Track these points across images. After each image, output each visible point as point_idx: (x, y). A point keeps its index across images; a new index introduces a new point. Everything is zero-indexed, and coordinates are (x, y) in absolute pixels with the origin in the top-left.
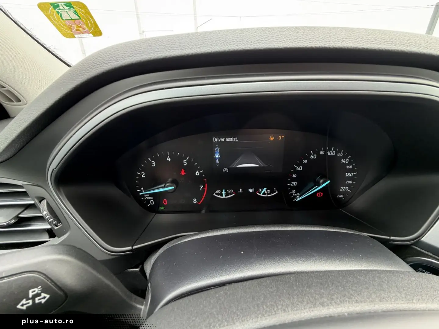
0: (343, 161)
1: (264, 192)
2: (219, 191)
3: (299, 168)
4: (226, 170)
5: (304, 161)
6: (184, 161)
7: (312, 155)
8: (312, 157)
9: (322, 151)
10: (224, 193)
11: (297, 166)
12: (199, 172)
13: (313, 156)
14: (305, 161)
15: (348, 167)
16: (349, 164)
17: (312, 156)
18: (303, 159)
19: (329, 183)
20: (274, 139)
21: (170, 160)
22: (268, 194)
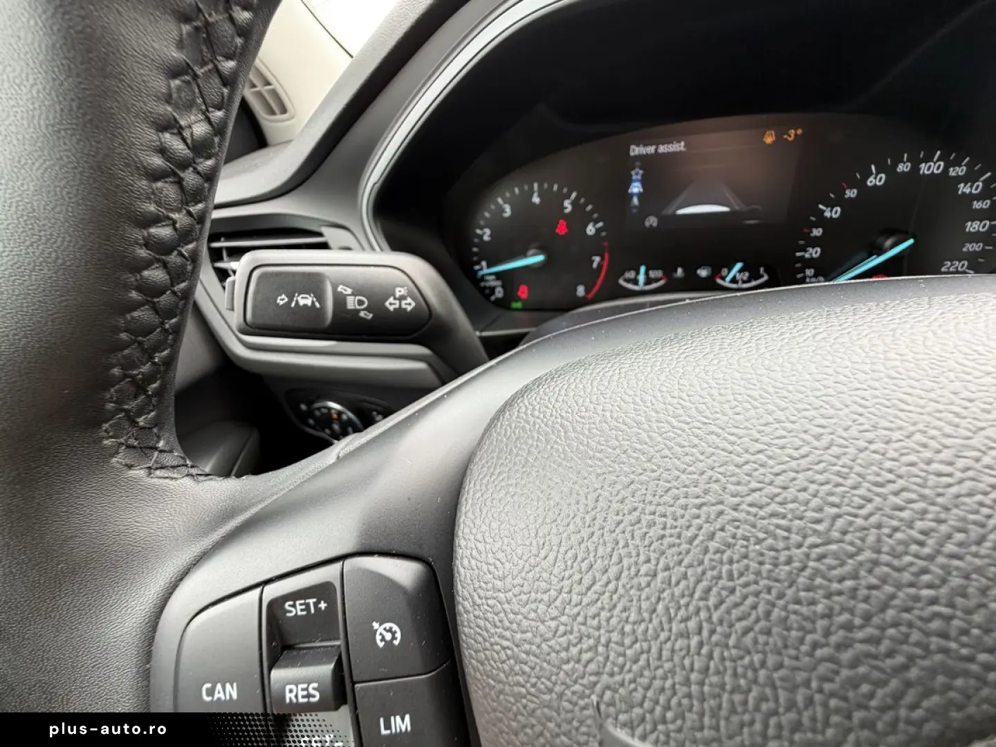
0: (964, 189)
1: (735, 277)
2: (631, 275)
3: (831, 211)
4: (652, 221)
5: (847, 192)
6: (566, 202)
7: (872, 174)
8: (871, 182)
9: (904, 163)
10: (642, 278)
11: (827, 207)
12: (594, 226)
13: (875, 178)
14: (851, 193)
15: (977, 205)
16: (981, 196)
17: (871, 179)
18: (845, 186)
19: (910, 247)
20: (774, 138)
21: (538, 201)
22: (744, 282)
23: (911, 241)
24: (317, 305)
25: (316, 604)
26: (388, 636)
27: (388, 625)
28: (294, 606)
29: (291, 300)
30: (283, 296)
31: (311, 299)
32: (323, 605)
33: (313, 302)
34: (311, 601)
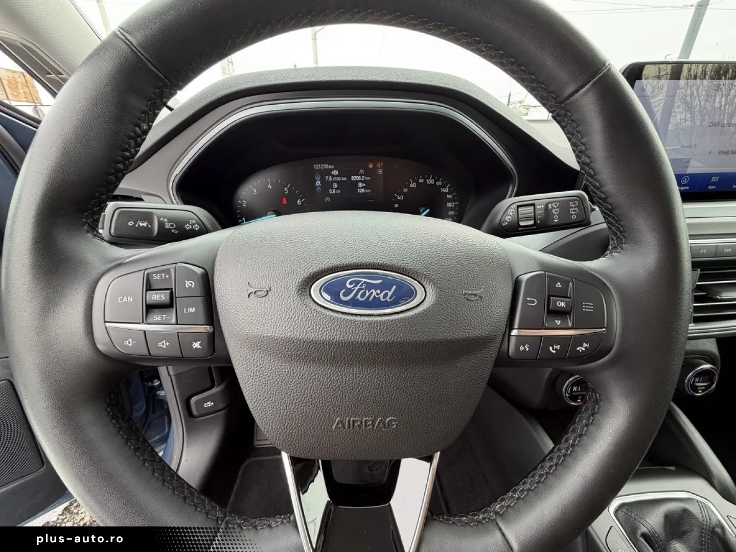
0: (443, 190)
3: (400, 197)
4: (327, 199)
6: (286, 189)
9: (421, 179)
11: (398, 195)
12: (300, 201)
13: (413, 184)
14: (405, 190)
15: (449, 196)
16: (449, 193)
17: (411, 185)
18: (403, 187)
20: (373, 166)
21: (271, 187)
23: (429, 210)
24: (149, 226)
25: (165, 276)
26: (190, 285)
27: (190, 282)
28: (157, 276)
29: (136, 224)
30: (132, 222)
31: (146, 223)
32: (167, 276)
33: (147, 225)
34: (163, 275)
